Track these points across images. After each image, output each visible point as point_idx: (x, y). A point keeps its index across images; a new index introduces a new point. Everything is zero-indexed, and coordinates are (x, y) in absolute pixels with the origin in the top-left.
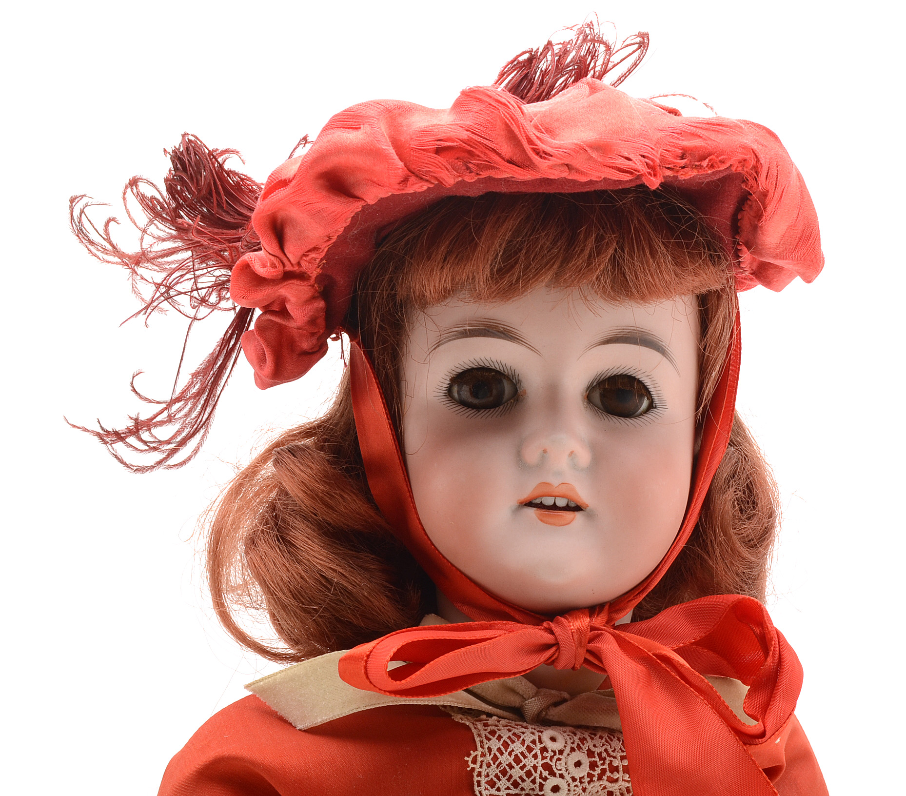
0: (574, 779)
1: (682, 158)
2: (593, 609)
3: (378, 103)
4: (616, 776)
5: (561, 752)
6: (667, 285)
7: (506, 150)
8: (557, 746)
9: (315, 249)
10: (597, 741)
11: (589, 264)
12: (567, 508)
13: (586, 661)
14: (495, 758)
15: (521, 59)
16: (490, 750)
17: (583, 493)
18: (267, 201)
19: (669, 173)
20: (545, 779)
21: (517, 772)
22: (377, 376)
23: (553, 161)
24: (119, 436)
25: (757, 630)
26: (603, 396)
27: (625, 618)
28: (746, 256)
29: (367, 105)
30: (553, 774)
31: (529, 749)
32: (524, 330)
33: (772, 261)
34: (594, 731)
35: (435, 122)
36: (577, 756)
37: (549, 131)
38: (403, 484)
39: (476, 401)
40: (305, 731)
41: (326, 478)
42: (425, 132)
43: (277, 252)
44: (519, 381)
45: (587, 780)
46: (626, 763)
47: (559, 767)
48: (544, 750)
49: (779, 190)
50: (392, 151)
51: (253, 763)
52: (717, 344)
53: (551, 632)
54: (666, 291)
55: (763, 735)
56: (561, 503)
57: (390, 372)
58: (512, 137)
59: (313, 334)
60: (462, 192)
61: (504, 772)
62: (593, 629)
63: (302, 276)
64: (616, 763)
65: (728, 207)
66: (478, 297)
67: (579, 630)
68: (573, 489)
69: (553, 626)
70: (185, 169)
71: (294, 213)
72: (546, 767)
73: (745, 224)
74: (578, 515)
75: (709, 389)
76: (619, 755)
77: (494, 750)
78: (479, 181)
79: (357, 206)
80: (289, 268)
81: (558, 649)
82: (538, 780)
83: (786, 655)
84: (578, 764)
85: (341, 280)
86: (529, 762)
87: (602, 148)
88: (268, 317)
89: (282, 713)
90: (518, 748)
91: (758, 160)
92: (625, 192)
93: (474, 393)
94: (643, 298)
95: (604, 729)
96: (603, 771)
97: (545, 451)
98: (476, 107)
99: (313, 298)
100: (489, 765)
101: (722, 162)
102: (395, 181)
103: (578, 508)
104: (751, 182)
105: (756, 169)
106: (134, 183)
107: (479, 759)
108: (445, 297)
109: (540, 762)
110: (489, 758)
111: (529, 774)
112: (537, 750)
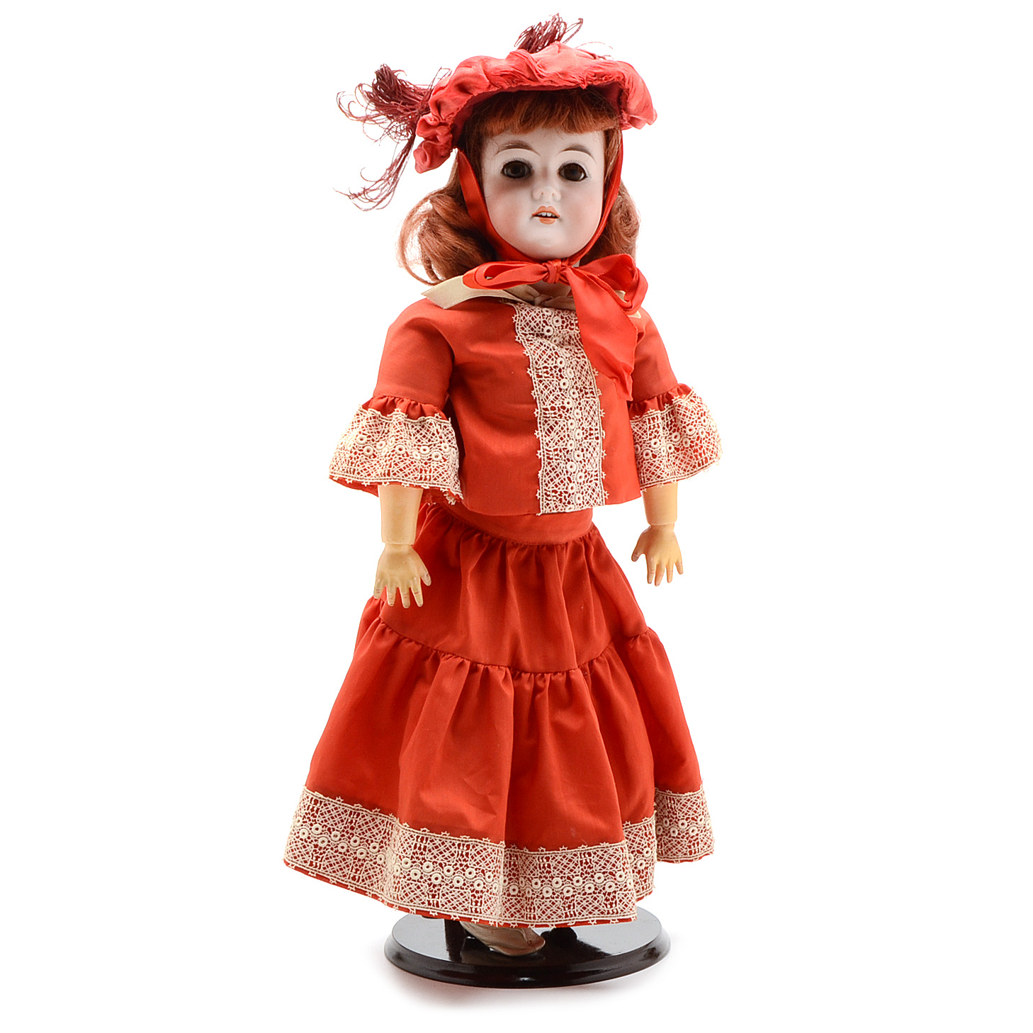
0: (556, 327)
1: (595, 76)
2: (563, 260)
3: (478, 57)
4: (572, 327)
5: (550, 316)
6: (591, 127)
7: (527, 75)
8: (549, 314)
9: (453, 114)
10: (565, 313)
11: (559, 118)
12: (552, 217)
13: (560, 279)
14: (524, 318)
15: (528, 30)
16: (522, 315)
17: (558, 212)
18: (435, 95)
19: (590, 83)
20: (544, 327)
21: (533, 324)
22: (472, 166)
23: (545, 79)
24: (356, 196)
25: (630, 269)
26: (565, 172)
27: (577, 264)
28: (625, 115)
29: (474, 58)
30: (547, 325)
31: (538, 315)
32: (533, 145)
33: (634, 116)
34: (563, 310)
35: (500, 64)
36: (557, 318)
37: (544, 67)
38: (485, 211)
39: (513, 175)
40: (447, 309)
41: (453, 207)
42: (497, 69)
43: (437, 114)
44: (531, 167)
45: (561, 328)
46: (577, 322)
47: (549, 322)
48: (544, 315)
49: (634, 88)
50: (485, 76)
51: (428, 320)
52: (613, 151)
53: (545, 266)
54: (590, 129)
55: (631, 307)
56: (549, 215)
57: (478, 165)
58: (529, 70)
59: (446, 148)
60: (510, 90)
61: (528, 324)
62: (562, 266)
63: (445, 124)
64: (572, 322)
65: (615, 95)
66: (515, 132)
67: (557, 267)
68: (554, 209)
69: (547, 264)
70: (384, 79)
71: (445, 100)
72: (544, 322)
73: (623, 101)
74: (556, 220)
75: (609, 169)
76: (574, 319)
77: (524, 315)
78: (517, 87)
79: (471, 96)
80: (441, 121)
81: (549, 274)
82: (541, 327)
83: (641, 277)
84: (557, 321)
85: (460, 126)
86: (538, 320)
87: (564, 74)
88: (428, 141)
89: (436, 303)
90: (533, 314)
91: (624, 77)
92: (573, 89)
93: (512, 172)
94: (581, 132)
95: (568, 310)
96: (567, 325)
97: (542, 194)
98: (516, 58)
99: (448, 133)
100: (521, 321)
101: (610, 78)
102: (485, 87)
103: (556, 217)
104: (623, 85)
105: (624, 80)
106: (361, 85)
107: (518, 318)
108: (501, 133)
109: (542, 320)
110: (522, 318)
111: (537, 325)
112: (541, 315)
